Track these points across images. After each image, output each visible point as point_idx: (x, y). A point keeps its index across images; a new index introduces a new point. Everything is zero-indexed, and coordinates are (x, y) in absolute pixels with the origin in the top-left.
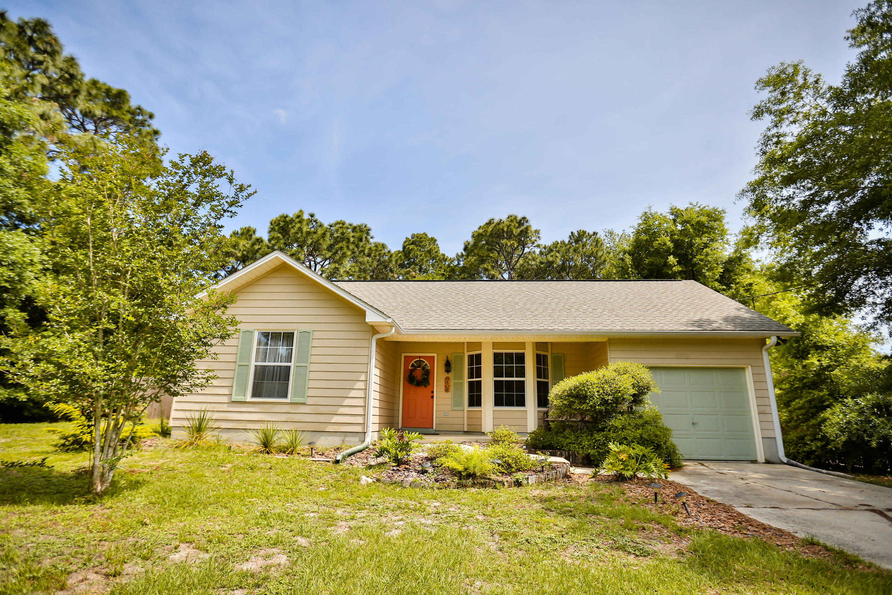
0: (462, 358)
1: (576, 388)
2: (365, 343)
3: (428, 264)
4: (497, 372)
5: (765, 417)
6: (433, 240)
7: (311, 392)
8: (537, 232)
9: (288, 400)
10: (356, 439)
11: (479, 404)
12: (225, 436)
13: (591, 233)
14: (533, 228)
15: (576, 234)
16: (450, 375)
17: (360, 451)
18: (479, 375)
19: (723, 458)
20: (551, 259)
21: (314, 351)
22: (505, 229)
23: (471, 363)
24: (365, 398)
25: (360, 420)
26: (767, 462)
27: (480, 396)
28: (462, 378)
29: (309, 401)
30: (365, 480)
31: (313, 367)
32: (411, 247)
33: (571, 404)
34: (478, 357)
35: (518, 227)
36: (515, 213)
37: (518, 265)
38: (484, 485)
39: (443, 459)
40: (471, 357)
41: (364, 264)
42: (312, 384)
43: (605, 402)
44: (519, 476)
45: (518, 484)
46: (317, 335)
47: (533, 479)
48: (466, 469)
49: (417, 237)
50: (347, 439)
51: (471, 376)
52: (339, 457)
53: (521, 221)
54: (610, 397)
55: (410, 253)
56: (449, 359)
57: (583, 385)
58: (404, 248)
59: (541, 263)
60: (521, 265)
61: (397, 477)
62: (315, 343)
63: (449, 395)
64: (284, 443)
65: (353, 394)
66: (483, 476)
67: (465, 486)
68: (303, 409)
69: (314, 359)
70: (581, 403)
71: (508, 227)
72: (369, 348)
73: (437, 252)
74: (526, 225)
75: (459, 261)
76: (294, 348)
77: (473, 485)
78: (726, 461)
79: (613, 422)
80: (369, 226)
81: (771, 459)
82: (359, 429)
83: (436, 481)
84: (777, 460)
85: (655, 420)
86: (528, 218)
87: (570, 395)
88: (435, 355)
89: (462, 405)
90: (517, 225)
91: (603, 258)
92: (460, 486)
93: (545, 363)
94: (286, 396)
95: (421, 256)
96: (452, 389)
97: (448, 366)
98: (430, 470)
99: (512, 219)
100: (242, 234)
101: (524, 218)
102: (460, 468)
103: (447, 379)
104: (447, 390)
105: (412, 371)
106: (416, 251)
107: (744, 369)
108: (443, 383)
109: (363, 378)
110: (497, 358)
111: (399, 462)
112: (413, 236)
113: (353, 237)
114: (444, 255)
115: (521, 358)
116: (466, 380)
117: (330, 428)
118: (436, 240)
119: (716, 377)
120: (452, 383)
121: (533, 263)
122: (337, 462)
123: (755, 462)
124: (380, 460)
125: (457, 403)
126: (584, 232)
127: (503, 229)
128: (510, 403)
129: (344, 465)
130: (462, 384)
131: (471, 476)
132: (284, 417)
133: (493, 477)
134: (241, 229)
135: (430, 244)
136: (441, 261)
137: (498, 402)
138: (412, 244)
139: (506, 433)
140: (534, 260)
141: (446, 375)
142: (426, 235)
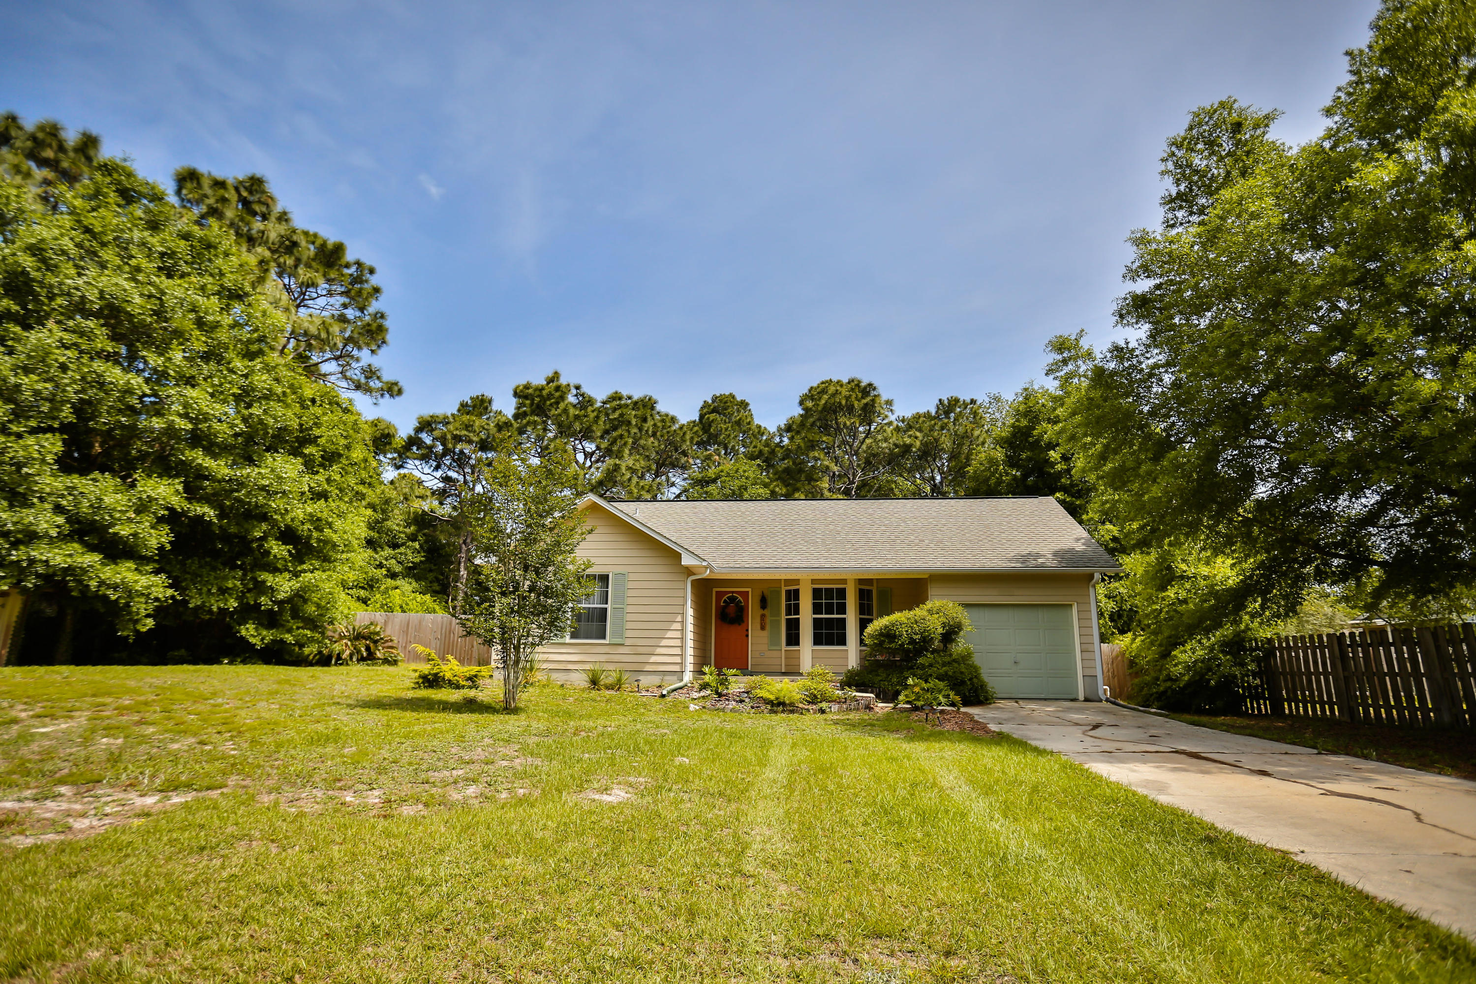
0: (778, 593)
1: (886, 627)
2: (680, 585)
3: (737, 441)
4: (817, 609)
5: (1086, 655)
6: (744, 405)
7: (629, 634)
8: (889, 403)
9: (607, 641)
10: (675, 678)
11: (797, 643)
12: (554, 676)
13: (968, 401)
14: (884, 397)
15: (946, 402)
16: (766, 612)
17: (681, 688)
18: (797, 612)
19: (1043, 696)
20: (908, 441)
21: (631, 593)
22: (844, 402)
23: (788, 599)
24: (682, 639)
25: (678, 660)
26: (1087, 700)
27: (798, 635)
28: (779, 614)
29: (628, 642)
30: (692, 707)
31: (630, 609)
32: (712, 416)
33: (881, 643)
34: (796, 593)
35: (863, 398)
36: (858, 376)
37: (864, 447)
38: (792, 712)
39: (758, 691)
40: (788, 592)
41: (648, 449)
42: (629, 625)
43: (912, 641)
44: (824, 705)
45: (822, 711)
46: (632, 577)
47: (835, 707)
48: (777, 699)
49: (721, 401)
50: (667, 678)
51: (788, 613)
52: (665, 692)
53: (865, 388)
54: (918, 637)
55: (710, 426)
56: (766, 593)
57: (893, 625)
58: (702, 417)
59: (896, 445)
60: (869, 447)
61: (719, 705)
62: (630, 585)
63: (765, 633)
64: (610, 681)
65: (669, 634)
66: (792, 704)
67: (776, 712)
68: (622, 650)
69: (630, 601)
70: (890, 643)
71: (848, 398)
72: (685, 589)
73: (749, 423)
74: (873, 393)
75: (781, 436)
76: (610, 590)
77: (783, 711)
78: (1045, 699)
79: (920, 661)
80: (655, 397)
81: (1090, 697)
82: (677, 668)
83: (752, 707)
84: (1096, 698)
85: (966, 657)
86: (876, 384)
87: (881, 634)
88: (749, 590)
89: (779, 644)
90: (860, 395)
91: (981, 439)
92: (772, 712)
93: (870, 598)
94: (604, 637)
95: (726, 429)
96: (768, 627)
97: (764, 602)
98: (747, 700)
99: (854, 384)
100: (474, 407)
101: (870, 385)
102: (772, 697)
103: (763, 617)
104: (763, 628)
105: (724, 608)
106: (719, 423)
107: (1071, 605)
108: (758, 620)
109: (679, 618)
110: (817, 593)
111: (720, 695)
112: (715, 399)
113: (635, 416)
114: (760, 427)
115: (842, 593)
116: (784, 617)
117: (648, 668)
118: (747, 404)
119: (1041, 614)
120: (768, 620)
121: (885, 445)
122: (663, 696)
123: (1074, 700)
124: (702, 694)
125: (774, 641)
126: (957, 400)
127: (840, 403)
128: (830, 643)
129: (668, 699)
130: (779, 622)
131: (783, 704)
132: (603, 658)
133: (801, 705)
134: (471, 398)
135: (738, 411)
136: (755, 436)
137: (817, 641)
138: (713, 411)
139: (821, 672)
140: (886, 440)
141: (762, 612)
142: (733, 397)
